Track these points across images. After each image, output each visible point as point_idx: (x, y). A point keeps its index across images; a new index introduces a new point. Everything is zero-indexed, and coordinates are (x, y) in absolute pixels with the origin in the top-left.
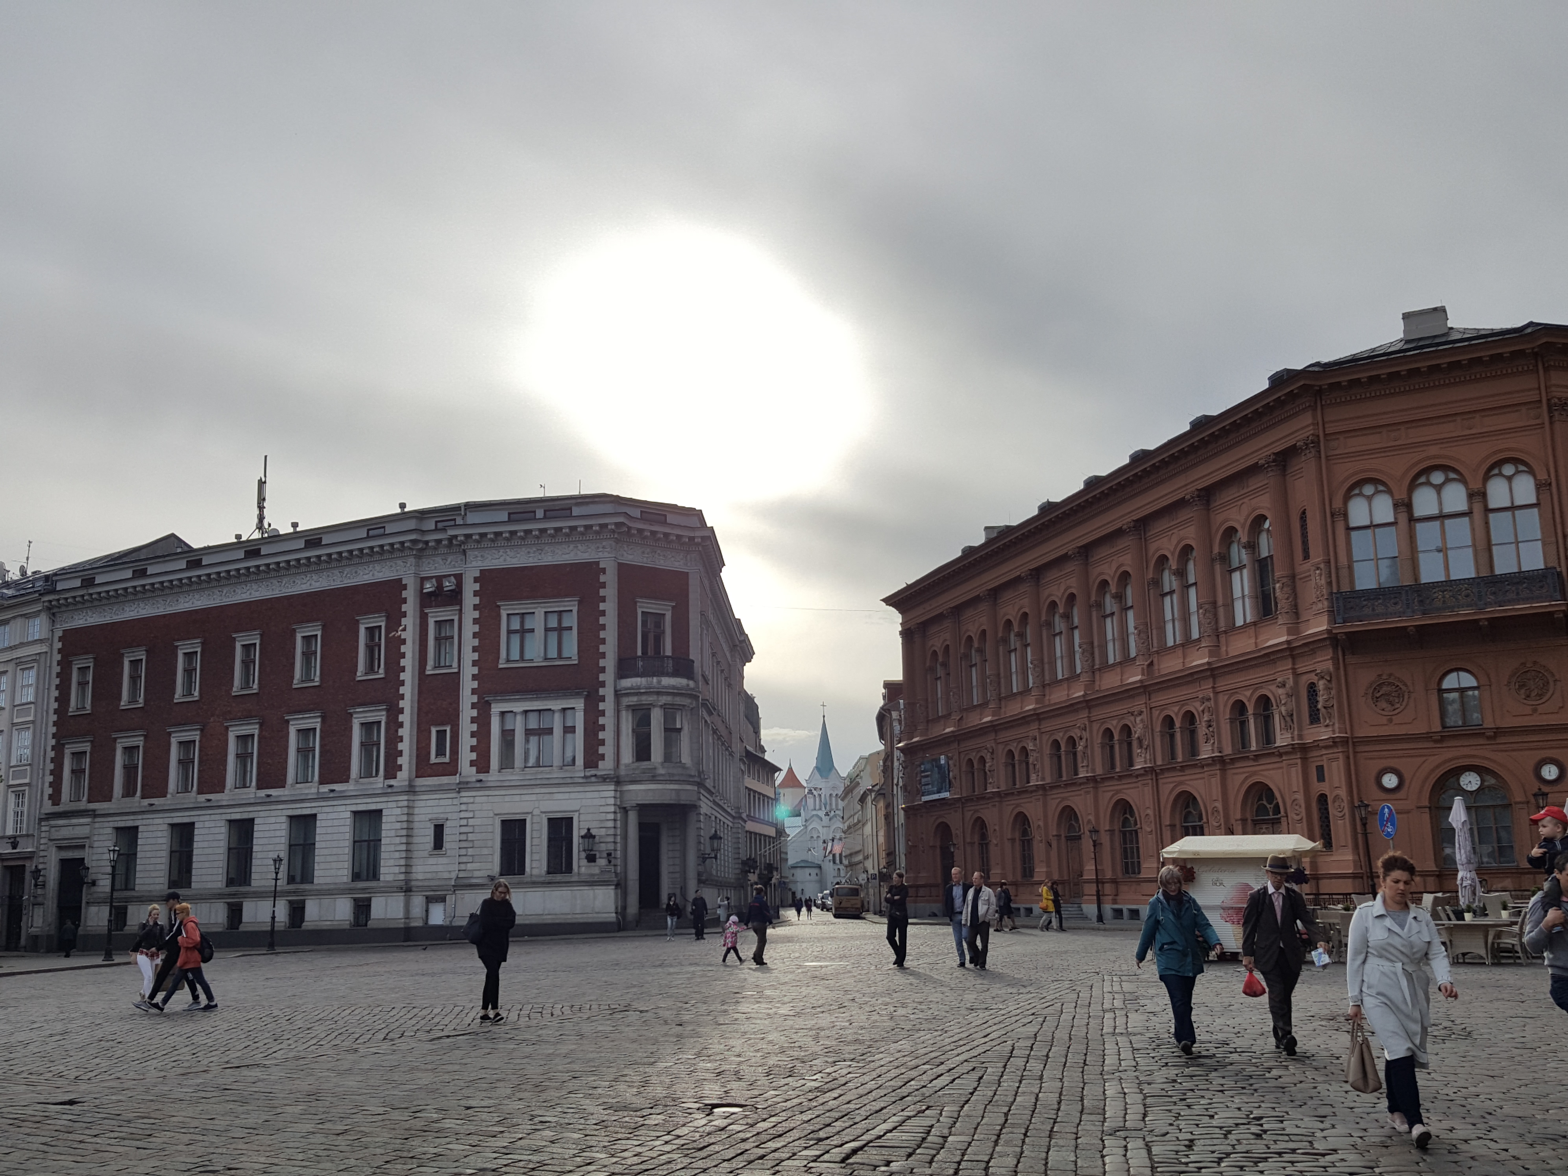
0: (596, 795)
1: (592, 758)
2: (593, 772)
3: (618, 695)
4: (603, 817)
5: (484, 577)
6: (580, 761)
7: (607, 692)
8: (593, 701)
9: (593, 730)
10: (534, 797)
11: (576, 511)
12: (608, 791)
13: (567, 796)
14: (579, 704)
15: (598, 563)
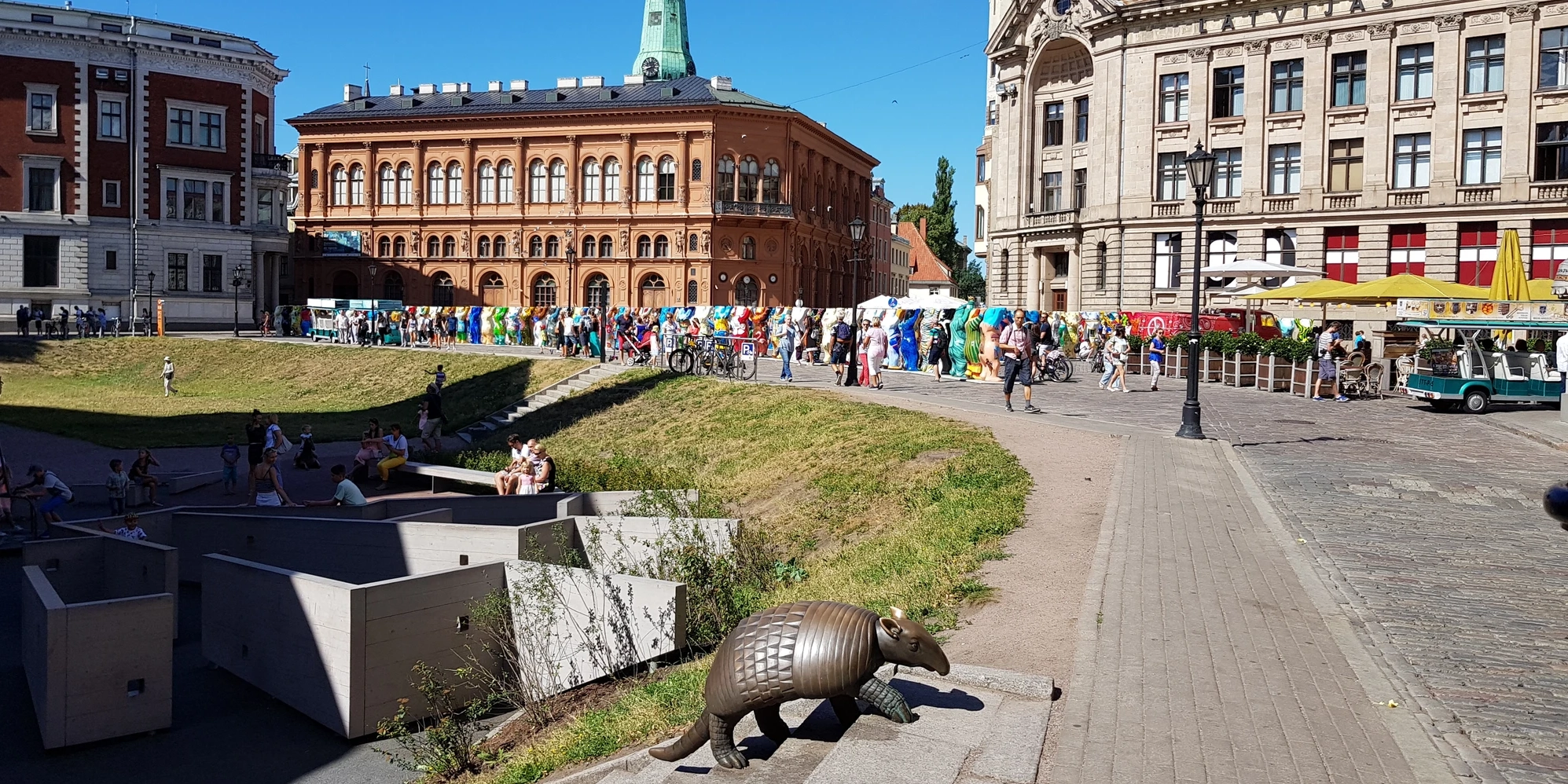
0: (239, 242)
1: (236, 219)
2: (237, 227)
3: (253, 176)
4: (243, 257)
5: (152, 77)
6: (227, 218)
7: (246, 175)
8: (237, 181)
9: (237, 199)
10: (194, 240)
11: (224, 44)
12: (247, 240)
13: (218, 241)
14: (226, 180)
15: (240, 85)
